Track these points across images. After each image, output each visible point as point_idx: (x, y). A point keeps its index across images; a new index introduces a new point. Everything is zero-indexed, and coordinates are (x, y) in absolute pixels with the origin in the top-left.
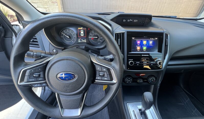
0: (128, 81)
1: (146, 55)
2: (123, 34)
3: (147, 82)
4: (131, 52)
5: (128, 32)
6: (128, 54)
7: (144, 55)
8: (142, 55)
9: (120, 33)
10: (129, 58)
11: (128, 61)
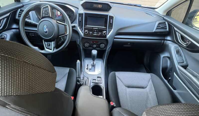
0: (86, 45)
1: (96, 28)
2: (83, 14)
3: (100, 47)
4: (87, 25)
5: (85, 13)
6: (85, 27)
7: (95, 28)
8: (94, 28)
9: (81, 14)
10: (85, 29)
11: (84, 31)
